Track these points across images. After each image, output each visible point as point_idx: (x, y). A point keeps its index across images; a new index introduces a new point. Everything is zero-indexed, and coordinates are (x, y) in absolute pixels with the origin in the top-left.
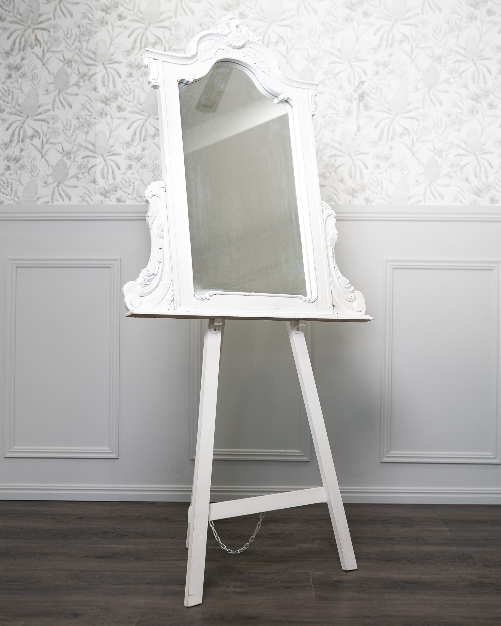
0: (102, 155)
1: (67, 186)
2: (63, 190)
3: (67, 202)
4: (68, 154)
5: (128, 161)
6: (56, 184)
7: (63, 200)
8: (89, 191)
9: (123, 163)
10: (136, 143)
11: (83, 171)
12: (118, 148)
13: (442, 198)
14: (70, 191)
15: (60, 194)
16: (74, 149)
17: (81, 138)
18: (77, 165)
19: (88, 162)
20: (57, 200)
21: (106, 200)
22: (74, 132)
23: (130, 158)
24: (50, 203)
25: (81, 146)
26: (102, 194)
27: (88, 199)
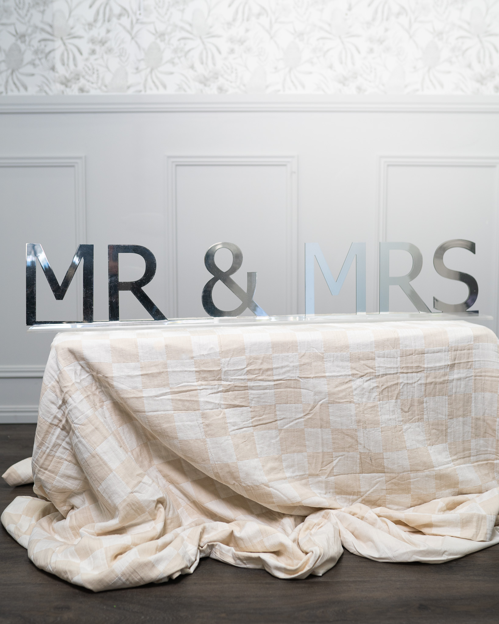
0: (62, 39)
1: (22, 74)
2: (18, 79)
3: (23, 92)
4: (22, 37)
5: (91, 46)
6: (10, 71)
7: (19, 90)
8: (47, 79)
9: (86, 47)
10: (99, 24)
11: (40, 56)
12: (79, 30)
13: (442, 86)
14: (25, 79)
15: (15, 84)
16: (30, 31)
17: (36, 18)
18: (33, 49)
19: (45, 46)
20: (12, 91)
21: (68, 90)
22: (28, 11)
23: (92, 41)
24: (4, 94)
25: (36, 27)
26: (62, 83)
27: (46, 89)
